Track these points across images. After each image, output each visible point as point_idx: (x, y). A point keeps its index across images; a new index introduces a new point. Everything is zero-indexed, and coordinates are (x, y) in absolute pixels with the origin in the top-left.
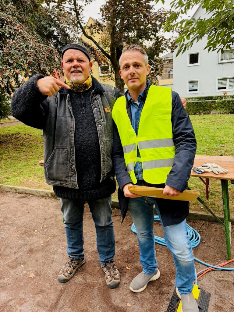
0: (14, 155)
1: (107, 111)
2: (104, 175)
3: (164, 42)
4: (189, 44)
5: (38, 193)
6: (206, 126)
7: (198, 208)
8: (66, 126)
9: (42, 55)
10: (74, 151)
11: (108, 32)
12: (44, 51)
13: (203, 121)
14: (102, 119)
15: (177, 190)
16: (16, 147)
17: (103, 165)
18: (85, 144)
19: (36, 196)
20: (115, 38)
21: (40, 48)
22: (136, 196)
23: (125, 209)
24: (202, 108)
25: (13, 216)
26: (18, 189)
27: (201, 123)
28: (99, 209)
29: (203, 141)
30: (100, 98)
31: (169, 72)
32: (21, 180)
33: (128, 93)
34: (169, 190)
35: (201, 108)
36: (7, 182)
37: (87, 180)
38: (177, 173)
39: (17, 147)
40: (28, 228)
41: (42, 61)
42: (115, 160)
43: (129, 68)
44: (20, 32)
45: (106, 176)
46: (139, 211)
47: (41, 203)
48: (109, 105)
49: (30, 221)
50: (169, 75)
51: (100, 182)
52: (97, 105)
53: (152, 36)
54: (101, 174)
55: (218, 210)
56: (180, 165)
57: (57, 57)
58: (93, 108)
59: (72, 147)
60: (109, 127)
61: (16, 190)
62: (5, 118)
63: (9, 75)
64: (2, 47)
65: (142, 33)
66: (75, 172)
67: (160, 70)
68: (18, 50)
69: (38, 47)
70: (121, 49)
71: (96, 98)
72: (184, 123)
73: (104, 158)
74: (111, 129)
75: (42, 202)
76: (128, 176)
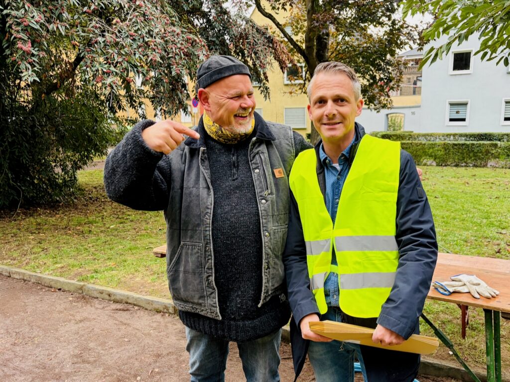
0: (112, 227)
1: (277, 176)
2: (267, 292)
3: (405, 31)
4: (444, 48)
5: (149, 303)
6: (477, 191)
7: (443, 353)
8: (198, 205)
9: (175, 49)
10: (211, 251)
11: (304, 7)
12: (180, 42)
13: (472, 181)
14: (267, 189)
15: (398, 336)
16: (118, 210)
17: (266, 274)
18: (234, 234)
19: (146, 309)
20: (314, 20)
21: (173, 35)
22: (322, 340)
23: (301, 359)
24: (471, 155)
25: (99, 345)
26: (114, 295)
27: (468, 183)
28: (256, 355)
29: (467, 221)
30: (265, 151)
31: (415, 83)
32: (120, 277)
33: (321, 146)
34: (383, 335)
35: (469, 155)
36: (94, 279)
37: (237, 301)
38: (399, 304)
39: (120, 212)
40: (124, 372)
41: (175, 59)
42: (290, 264)
43: (324, 103)
44: (138, 5)
45: (271, 294)
46: (328, 363)
47: (155, 325)
48: (282, 164)
49: (130, 358)
50: (415, 88)
51: (259, 306)
52: (259, 165)
53: (384, 19)
54: (261, 291)
55: (481, 360)
56: (406, 289)
57: (204, 53)
58: (253, 169)
59: (207, 244)
60: (280, 204)
61: (109, 295)
62: (102, 156)
63: (112, 84)
64: (104, 31)
65: (365, 13)
66: (214, 289)
67: (395, 80)
68: (132, 38)
69: (170, 34)
70: (325, 39)
71: (258, 151)
72: (417, 211)
73: (268, 261)
74: (285, 208)
75: (155, 322)
76: (312, 299)
